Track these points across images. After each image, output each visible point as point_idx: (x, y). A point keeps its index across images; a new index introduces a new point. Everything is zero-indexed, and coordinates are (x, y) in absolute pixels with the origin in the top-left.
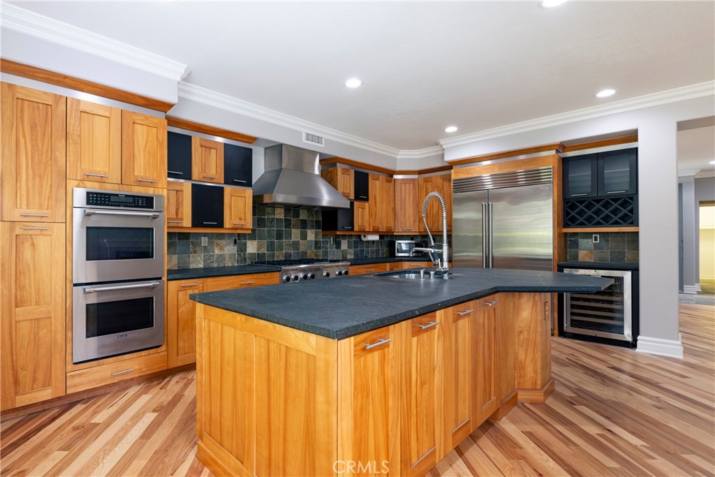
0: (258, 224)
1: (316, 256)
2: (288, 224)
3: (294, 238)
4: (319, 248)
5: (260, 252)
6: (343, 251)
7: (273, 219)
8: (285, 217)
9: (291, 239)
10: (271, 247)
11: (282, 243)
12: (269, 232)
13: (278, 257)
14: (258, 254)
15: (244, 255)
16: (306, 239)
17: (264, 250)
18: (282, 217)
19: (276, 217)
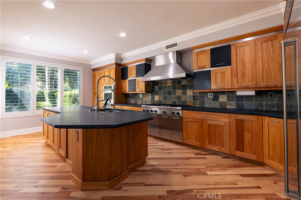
0: (159, 89)
1: (194, 104)
2: (174, 88)
3: (177, 94)
4: (197, 100)
5: (160, 100)
6: (220, 102)
7: (166, 86)
8: (172, 84)
9: (176, 94)
10: (165, 98)
11: (171, 97)
12: (164, 92)
13: (168, 103)
14: (159, 101)
15: (154, 101)
16: (186, 94)
17: (162, 99)
18: (171, 85)
19: (167, 85)
